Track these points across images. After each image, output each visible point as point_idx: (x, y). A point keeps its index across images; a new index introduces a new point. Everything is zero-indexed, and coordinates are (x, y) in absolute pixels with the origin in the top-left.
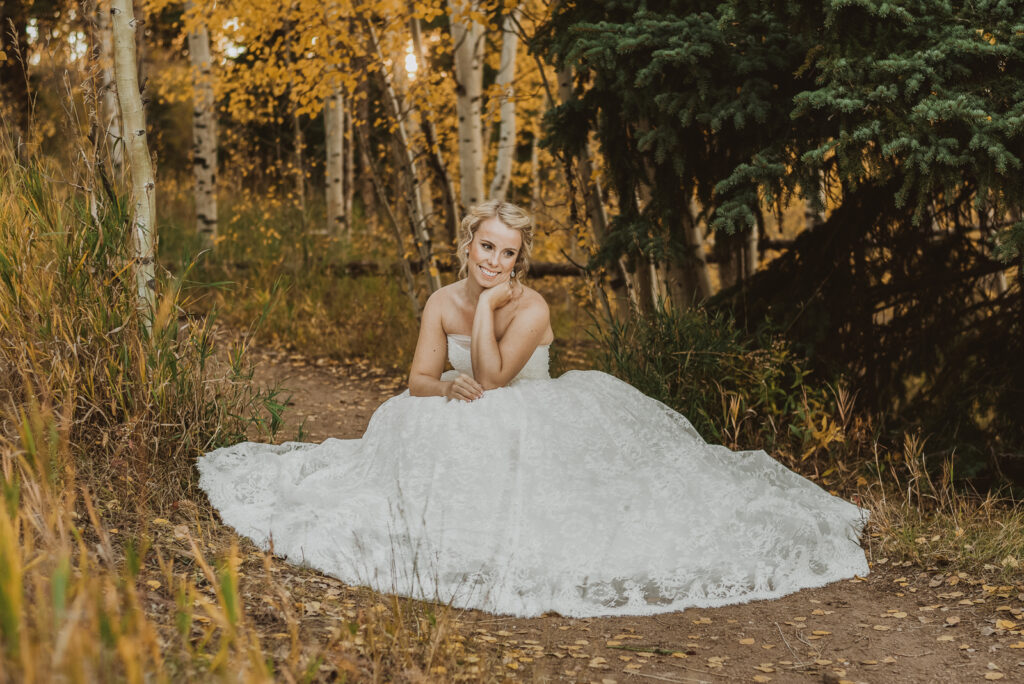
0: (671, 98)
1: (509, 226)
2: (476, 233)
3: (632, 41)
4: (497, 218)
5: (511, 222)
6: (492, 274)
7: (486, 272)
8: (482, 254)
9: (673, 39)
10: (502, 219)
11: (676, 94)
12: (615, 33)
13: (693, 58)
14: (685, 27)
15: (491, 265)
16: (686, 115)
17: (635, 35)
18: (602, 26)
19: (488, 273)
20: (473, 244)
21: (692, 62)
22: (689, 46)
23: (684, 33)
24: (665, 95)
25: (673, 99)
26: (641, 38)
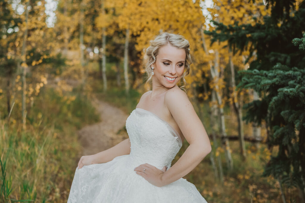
0: (291, 113)
1: (178, 47)
2: (157, 56)
3: (269, 81)
4: (169, 44)
5: (178, 45)
6: (173, 79)
7: (169, 79)
8: (164, 69)
9: (291, 82)
10: (172, 44)
11: (293, 111)
12: (262, 76)
13: (301, 93)
14: (299, 75)
15: (171, 74)
16: (298, 123)
17: (272, 78)
18: (255, 72)
19: (171, 79)
20: (157, 63)
21: (301, 96)
22: (299, 87)
23: (298, 79)
24: (287, 111)
25: (292, 114)
26: (275, 80)
